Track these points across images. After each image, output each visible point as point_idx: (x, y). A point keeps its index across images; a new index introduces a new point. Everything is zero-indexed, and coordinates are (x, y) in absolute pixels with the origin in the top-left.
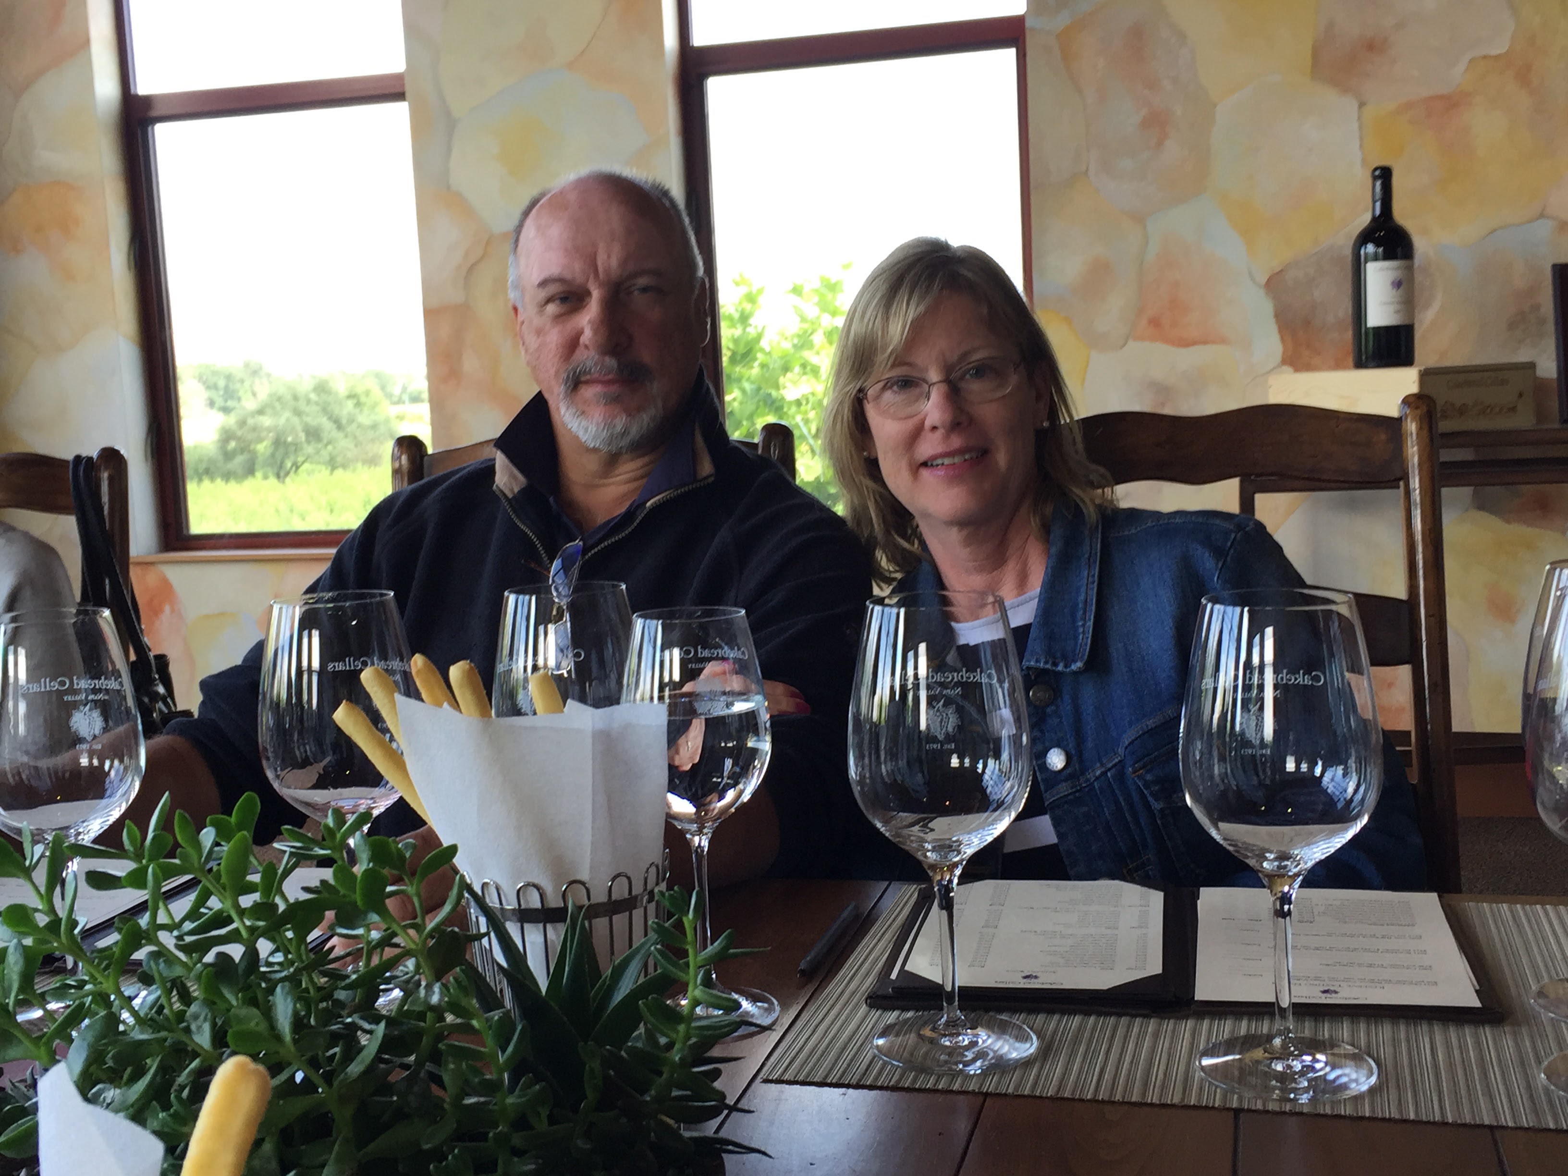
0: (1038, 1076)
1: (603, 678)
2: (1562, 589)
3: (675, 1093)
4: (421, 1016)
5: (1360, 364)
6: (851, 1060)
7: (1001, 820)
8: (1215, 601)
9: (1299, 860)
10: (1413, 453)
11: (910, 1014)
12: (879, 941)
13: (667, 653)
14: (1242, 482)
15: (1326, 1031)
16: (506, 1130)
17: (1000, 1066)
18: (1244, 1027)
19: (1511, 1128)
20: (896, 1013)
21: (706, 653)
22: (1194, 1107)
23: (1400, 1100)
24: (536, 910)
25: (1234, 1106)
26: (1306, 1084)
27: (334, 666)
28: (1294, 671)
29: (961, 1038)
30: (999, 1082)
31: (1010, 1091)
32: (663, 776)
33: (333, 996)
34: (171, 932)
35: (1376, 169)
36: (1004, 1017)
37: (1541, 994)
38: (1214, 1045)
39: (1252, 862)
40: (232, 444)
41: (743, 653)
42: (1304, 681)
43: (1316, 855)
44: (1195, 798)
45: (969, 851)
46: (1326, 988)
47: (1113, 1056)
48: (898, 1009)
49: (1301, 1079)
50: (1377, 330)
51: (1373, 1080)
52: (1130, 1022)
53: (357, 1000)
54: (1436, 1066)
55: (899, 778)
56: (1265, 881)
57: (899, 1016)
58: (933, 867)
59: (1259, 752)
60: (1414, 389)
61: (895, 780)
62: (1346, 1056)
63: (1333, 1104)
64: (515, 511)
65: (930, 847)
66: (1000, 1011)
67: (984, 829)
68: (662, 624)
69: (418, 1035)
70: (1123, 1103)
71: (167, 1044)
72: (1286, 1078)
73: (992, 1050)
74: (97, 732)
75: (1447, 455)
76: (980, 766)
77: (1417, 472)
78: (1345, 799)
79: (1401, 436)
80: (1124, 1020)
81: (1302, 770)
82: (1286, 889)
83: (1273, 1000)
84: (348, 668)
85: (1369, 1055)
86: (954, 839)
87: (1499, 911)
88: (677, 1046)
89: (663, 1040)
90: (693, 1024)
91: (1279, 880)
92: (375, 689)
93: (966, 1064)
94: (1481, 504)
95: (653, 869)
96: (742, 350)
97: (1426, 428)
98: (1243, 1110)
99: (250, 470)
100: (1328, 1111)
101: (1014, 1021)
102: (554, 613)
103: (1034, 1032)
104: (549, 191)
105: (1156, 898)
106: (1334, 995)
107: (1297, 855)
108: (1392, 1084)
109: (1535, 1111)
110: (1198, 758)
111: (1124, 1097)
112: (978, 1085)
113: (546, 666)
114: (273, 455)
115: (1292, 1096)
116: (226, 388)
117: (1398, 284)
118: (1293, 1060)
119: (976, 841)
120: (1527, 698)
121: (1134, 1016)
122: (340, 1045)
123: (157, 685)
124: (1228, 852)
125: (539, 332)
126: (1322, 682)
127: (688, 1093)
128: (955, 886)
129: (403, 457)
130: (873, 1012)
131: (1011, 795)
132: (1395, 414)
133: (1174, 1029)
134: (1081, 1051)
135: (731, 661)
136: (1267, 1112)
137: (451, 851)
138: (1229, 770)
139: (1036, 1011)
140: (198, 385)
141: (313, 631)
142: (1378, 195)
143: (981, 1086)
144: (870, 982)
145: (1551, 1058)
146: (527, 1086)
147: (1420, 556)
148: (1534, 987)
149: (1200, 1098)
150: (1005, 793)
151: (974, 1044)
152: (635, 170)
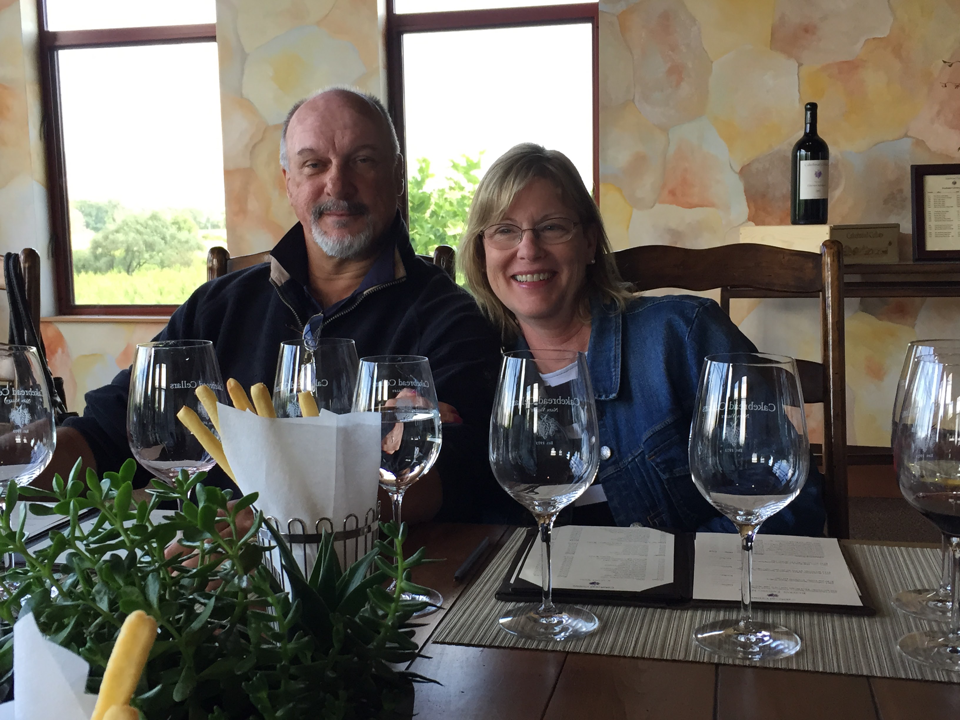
0: (599, 642)
1: (340, 397)
2: (917, 358)
3: (388, 645)
4: (235, 595)
5: (795, 222)
6: (487, 630)
7: (580, 488)
8: (712, 359)
9: (758, 516)
10: (828, 276)
11: (522, 604)
12: (503, 560)
13: (380, 383)
14: (722, 291)
15: (770, 619)
16: (286, 664)
17: (576, 636)
18: (721, 616)
19: (879, 677)
20: (513, 604)
21: (403, 383)
22: (692, 662)
23: (814, 660)
24: (300, 535)
25: (716, 662)
26: (758, 650)
27: (174, 386)
28: (757, 403)
29: (552, 619)
30: (575, 646)
31: (582, 650)
32: (378, 457)
33: (179, 582)
34: (82, 542)
35: (808, 104)
36: (578, 607)
37: (898, 600)
38: (704, 626)
39: (729, 516)
40: (100, 250)
41: (426, 384)
42: (763, 408)
43: (767, 513)
44: (698, 477)
45: (561, 506)
46: (771, 593)
47: (643, 631)
48: (514, 601)
49: (755, 647)
50: (806, 201)
51: (798, 648)
52: (654, 612)
53: (195, 585)
54: (835, 641)
55: (519, 461)
56: (738, 528)
57: (516, 605)
58: (539, 515)
59: (736, 451)
60: (827, 238)
61: (517, 463)
62: (783, 633)
63: (774, 661)
64: (282, 294)
65: (537, 503)
66: (577, 603)
67: (570, 493)
68: (377, 365)
69: (232, 606)
70: (650, 659)
71: (79, 608)
72: (746, 645)
73: (571, 626)
74: (26, 422)
75: (848, 278)
76: (568, 455)
77: (830, 286)
79: (821, 265)
80: (650, 610)
81: (761, 462)
82: (750, 533)
83: (740, 600)
84: (183, 387)
85: (796, 633)
86: (553, 499)
87: (874, 550)
88: (389, 616)
89: (380, 613)
90: (400, 604)
91: (746, 527)
92: (205, 399)
93: (556, 634)
94: (865, 309)
95: (371, 512)
96: (416, 202)
97: (836, 260)
98: (721, 664)
99: (110, 266)
100: (771, 665)
101: (585, 609)
102: (306, 357)
103: (597, 617)
104: (306, 100)
105: (670, 538)
106: (775, 597)
107: (757, 512)
108: (809, 650)
109: (894, 668)
110: (700, 453)
111: (650, 656)
112: (563, 647)
113: (305, 389)
114: (125, 258)
115: (750, 656)
116: (97, 216)
117: (819, 174)
118: (751, 635)
119: (565, 500)
120: (895, 424)
121: (656, 608)
122: (184, 612)
123: (56, 396)
124: (716, 509)
125: (298, 185)
126: (774, 410)
127: (396, 645)
128: (551, 527)
129: (214, 260)
130: (499, 602)
131: (587, 473)
132: (818, 251)
133: (680, 617)
134: (625, 627)
135: (419, 389)
136: (735, 665)
137: (254, 497)
138: (718, 461)
139: (598, 604)
140: (80, 213)
141: (163, 364)
142: (809, 120)
143: (564, 648)
144: (497, 585)
145: (903, 637)
146: (299, 638)
147: (831, 337)
148: (894, 594)
149: (695, 656)
150: (583, 471)
151: (560, 622)
152: (358, 88)
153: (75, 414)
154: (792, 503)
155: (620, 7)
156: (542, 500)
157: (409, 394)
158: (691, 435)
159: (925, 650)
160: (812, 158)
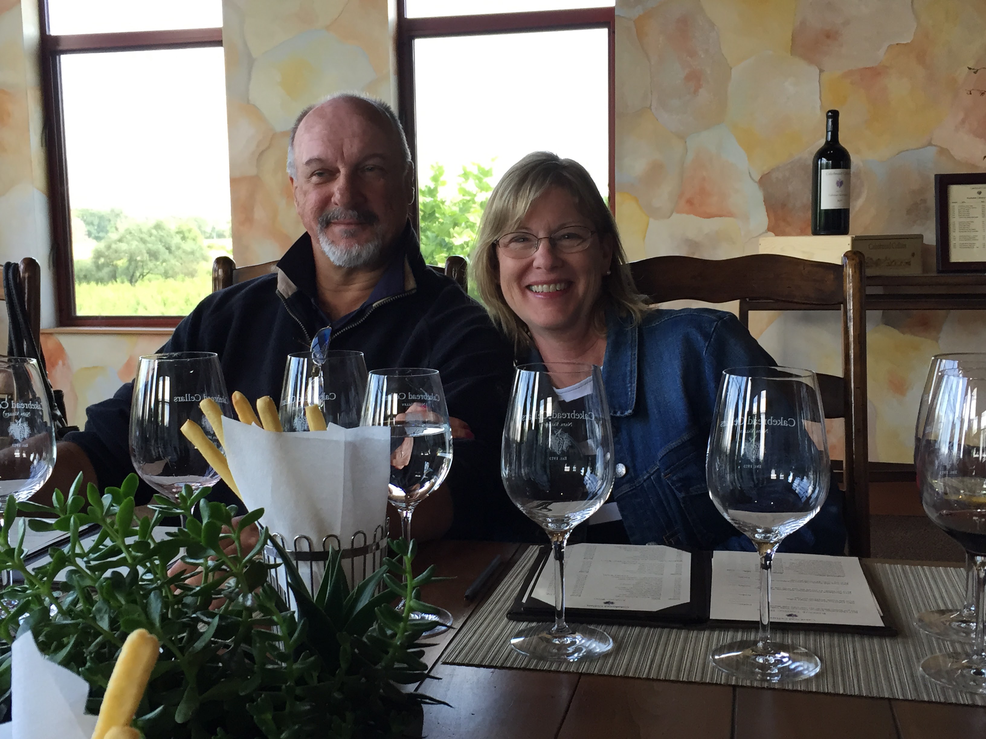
0: (613, 663)
1: (348, 411)
2: (941, 372)
3: (396, 665)
4: (239, 614)
5: (816, 233)
6: (498, 650)
8: (731, 373)
9: (777, 534)
10: (849, 287)
11: (534, 624)
12: (514, 579)
13: (390, 397)
14: (741, 303)
15: (789, 639)
16: (292, 684)
17: (590, 657)
18: (739, 636)
19: (901, 700)
20: (525, 624)
21: (413, 397)
22: (709, 684)
23: (834, 682)
24: (307, 552)
25: (733, 683)
26: (777, 671)
27: (178, 399)
28: (777, 418)
29: (565, 639)
30: (589, 667)
31: (596, 672)
32: (387, 472)
33: (182, 600)
34: (83, 558)
35: (829, 111)
36: (592, 627)
37: (921, 620)
38: (721, 646)
39: (748, 534)
40: (102, 260)
41: (437, 398)
42: (783, 423)
44: (715, 494)
45: (575, 524)
46: (790, 613)
47: (660, 651)
48: (526, 621)
49: (774, 668)
50: (826, 211)
51: (818, 670)
52: (669, 633)
53: (198, 604)
54: (856, 661)
55: (532, 478)
57: (527, 625)
58: (552, 533)
59: (755, 467)
60: (849, 248)
61: (530, 479)
62: (802, 654)
63: (794, 683)
64: (288, 306)
65: (550, 520)
66: (590, 623)
68: (387, 378)
69: (236, 625)
70: (665, 681)
71: (80, 627)
72: (765, 667)
73: (585, 647)
74: (26, 436)
75: (870, 291)
76: (583, 471)
77: (851, 299)
78: (806, 496)
79: (843, 276)
80: (666, 630)
81: (781, 478)
82: (769, 551)
83: (759, 620)
84: (187, 400)
85: (816, 654)
86: (566, 516)
87: (896, 569)
88: (398, 636)
89: (389, 632)
90: (409, 623)
91: (765, 545)
92: (209, 412)
93: (569, 655)
94: (888, 322)
95: (380, 529)
96: (428, 211)
97: (858, 271)
98: (738, 686)
99: (113, 277)
100: (790, 687)
101: (598, 629)
102: (313, 371)
103: (611, 637)
104: (314, 106)
105: (688, 557)
106: (795, 618)
107: (776, 530)
108: (829, 672)
109: (916, 689)
110: (718, 469)
111: (665, 677)
112: (576, 668)
113: (312, 403)
114: (128, 268)
115: (768, 678)
116: (99, 226)
117: (840, 184)
118: (769, 656)
119: (579, 517)
120: (918, 440)
121: (673, 628)
122: (187, 632)
123: (56, 410)
124: (734, 527)
125: (305, 193)
126: (794, 425)
127: (405, 665)
128: (565, 545)
129: (220, 270)
130: (511, 622)
131: (601, 490)
132: (839, 263)
133: (697, 637)
134: (640, 649)
135: (429, 402)
136: (752, 687)
137: (259, 513)
138: (736, 478)
139: (612, 624)
140: (82, 222)
141: (166, 377)
142: (830, 129)
143: (578, 669)
144: (509, 604)
145: (926, 658)
146: (305, 658)
147: (852, 351)
148: (916, 616)
149: (712, 678)
150: (597, 488)
151: (573, 643)
152: (368, 94)
153: (76, 428)
154: (812, 521)
155: (637, 12)
156: (555, 517)
157: (419, 409)
158: (708, 450)
159: (947, 672)
160: (833, 168)
